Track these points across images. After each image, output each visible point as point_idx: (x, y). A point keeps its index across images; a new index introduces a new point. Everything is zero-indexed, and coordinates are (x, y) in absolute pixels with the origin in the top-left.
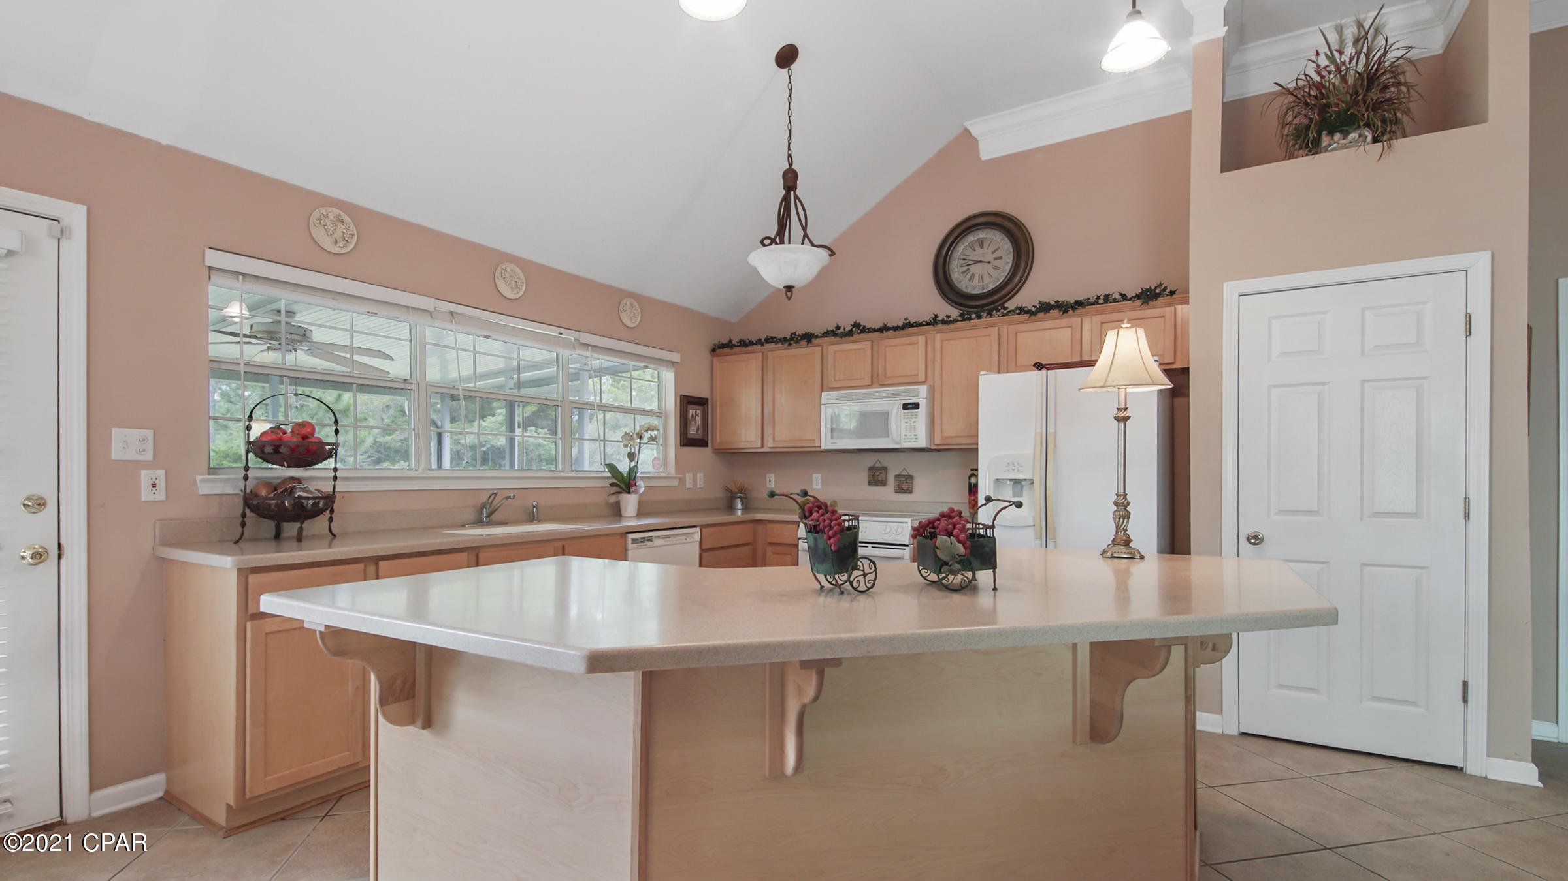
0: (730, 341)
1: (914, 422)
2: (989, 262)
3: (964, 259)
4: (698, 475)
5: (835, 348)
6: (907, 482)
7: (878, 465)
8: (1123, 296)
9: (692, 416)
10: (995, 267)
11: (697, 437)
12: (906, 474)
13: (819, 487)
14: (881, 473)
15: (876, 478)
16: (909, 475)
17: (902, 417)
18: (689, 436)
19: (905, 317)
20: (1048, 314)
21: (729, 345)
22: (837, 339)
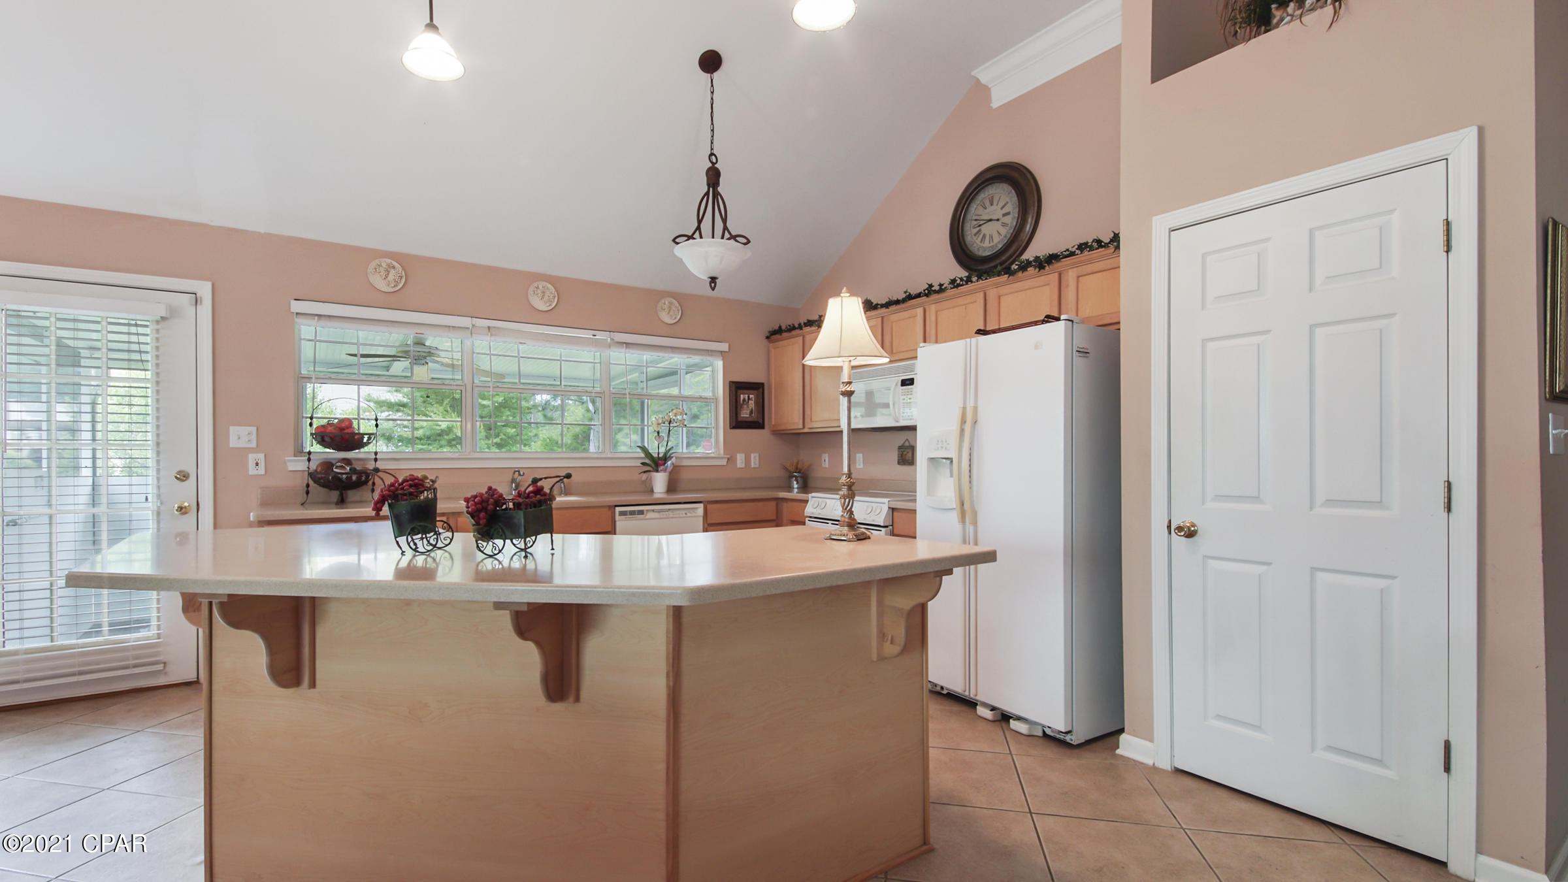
0: (780, 327)
1: (910, 399)
2: (998, 220)
3: (976, 220)
4: (752, 455)
7: (907, 444)
8: (1099, 242)
9: (744, 400)
10: (1002, 225)
11: (750, 419)
13: (861, 466)
14: (908, 452)
15: (904, 457)
17: (900, 393)
18: (740, 419)
19: (905, 290)
20: (1025, 273)
21: (779, 331)
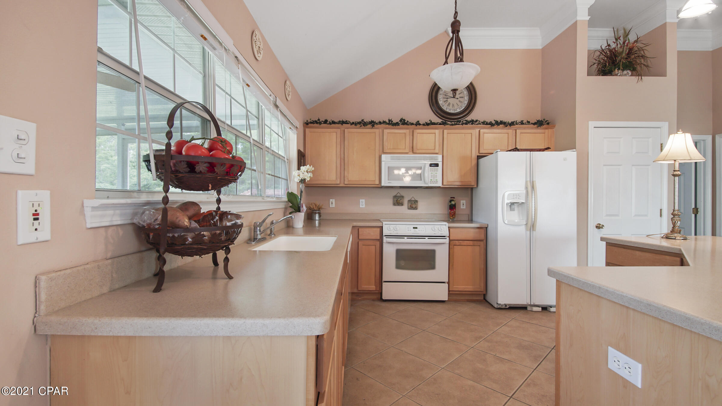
1: (436, 173)
2: (458, 98)
3: (446, 95)
5: (388, 131)
6: (415, 204)
7: (398, 195)
8: (528, 122)
10: (460, 101)
12: (414, 200)
13: (364, 206)
14: (401, 199)
15: (398, 201)
16: (415, 200)
17: (429, 170)
20: (499, 126)
22: (390, 126)
